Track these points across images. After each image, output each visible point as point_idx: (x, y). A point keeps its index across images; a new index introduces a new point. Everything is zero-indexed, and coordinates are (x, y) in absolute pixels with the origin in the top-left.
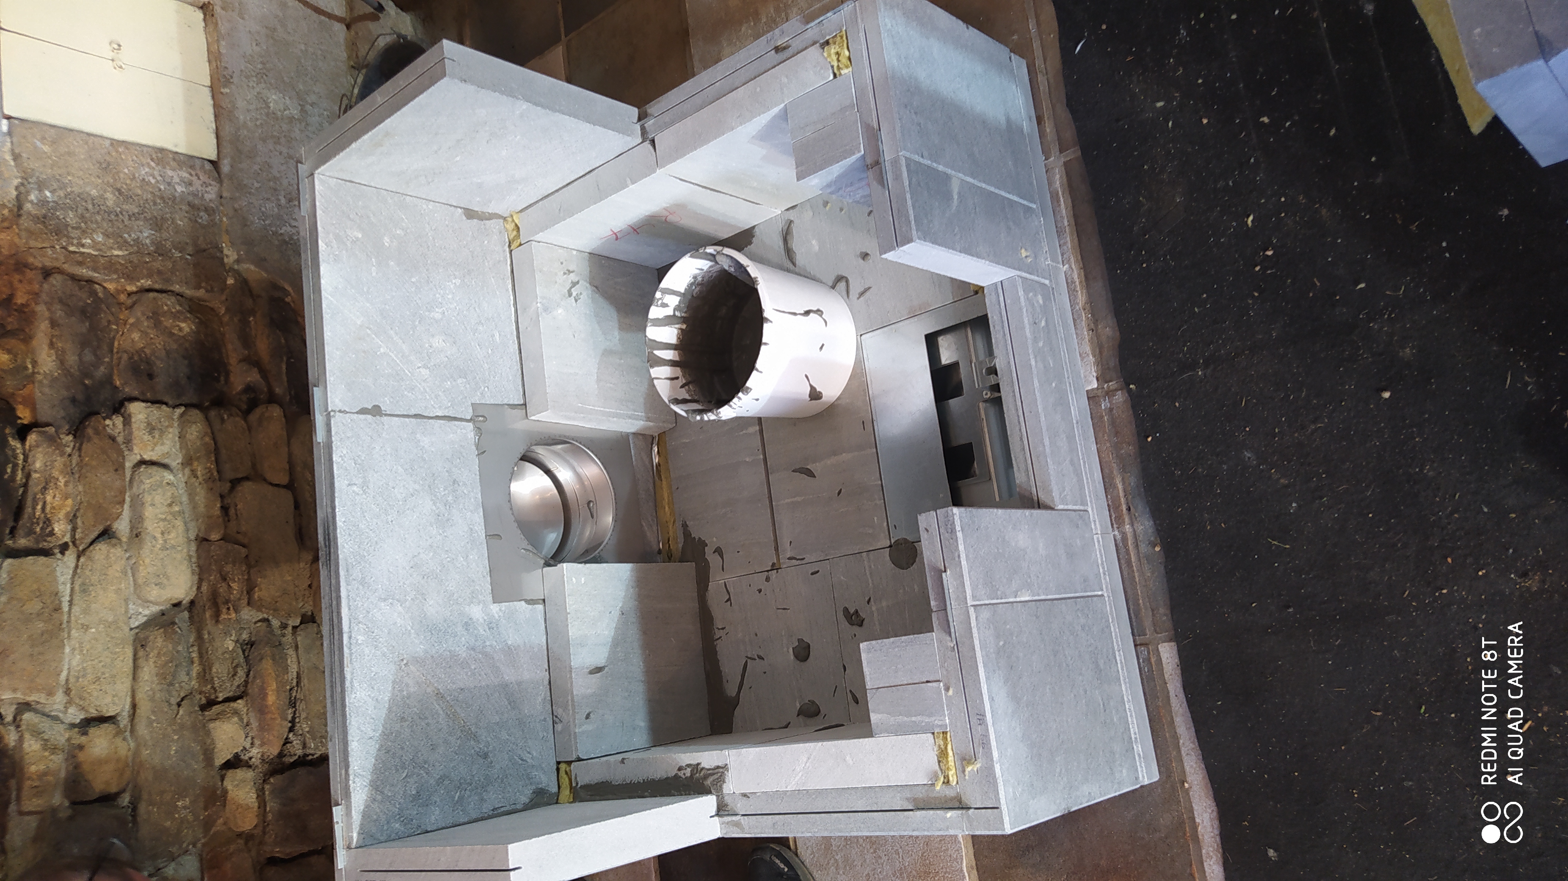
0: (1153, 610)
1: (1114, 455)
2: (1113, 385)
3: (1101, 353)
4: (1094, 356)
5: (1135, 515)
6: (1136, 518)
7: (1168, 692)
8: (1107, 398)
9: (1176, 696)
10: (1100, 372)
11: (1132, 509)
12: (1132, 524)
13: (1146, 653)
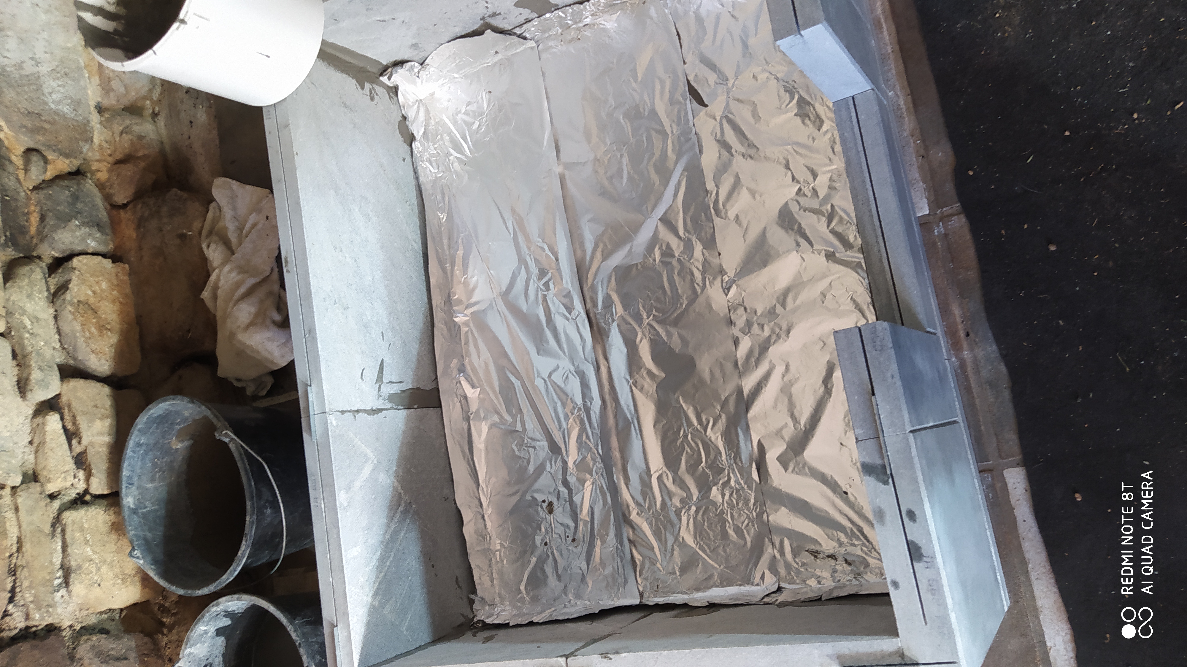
0: (997, 436)
2: (947, 210)
3: (932, 179)
4: (924, 182)
5: (975, 341)
6: (976, 344)
7: (1015, 518)
8: (941, 224)
9: (1025, 521)
10: (932, 198)
11: (972, 335)
12: (971, 350)
13: (990, 479)
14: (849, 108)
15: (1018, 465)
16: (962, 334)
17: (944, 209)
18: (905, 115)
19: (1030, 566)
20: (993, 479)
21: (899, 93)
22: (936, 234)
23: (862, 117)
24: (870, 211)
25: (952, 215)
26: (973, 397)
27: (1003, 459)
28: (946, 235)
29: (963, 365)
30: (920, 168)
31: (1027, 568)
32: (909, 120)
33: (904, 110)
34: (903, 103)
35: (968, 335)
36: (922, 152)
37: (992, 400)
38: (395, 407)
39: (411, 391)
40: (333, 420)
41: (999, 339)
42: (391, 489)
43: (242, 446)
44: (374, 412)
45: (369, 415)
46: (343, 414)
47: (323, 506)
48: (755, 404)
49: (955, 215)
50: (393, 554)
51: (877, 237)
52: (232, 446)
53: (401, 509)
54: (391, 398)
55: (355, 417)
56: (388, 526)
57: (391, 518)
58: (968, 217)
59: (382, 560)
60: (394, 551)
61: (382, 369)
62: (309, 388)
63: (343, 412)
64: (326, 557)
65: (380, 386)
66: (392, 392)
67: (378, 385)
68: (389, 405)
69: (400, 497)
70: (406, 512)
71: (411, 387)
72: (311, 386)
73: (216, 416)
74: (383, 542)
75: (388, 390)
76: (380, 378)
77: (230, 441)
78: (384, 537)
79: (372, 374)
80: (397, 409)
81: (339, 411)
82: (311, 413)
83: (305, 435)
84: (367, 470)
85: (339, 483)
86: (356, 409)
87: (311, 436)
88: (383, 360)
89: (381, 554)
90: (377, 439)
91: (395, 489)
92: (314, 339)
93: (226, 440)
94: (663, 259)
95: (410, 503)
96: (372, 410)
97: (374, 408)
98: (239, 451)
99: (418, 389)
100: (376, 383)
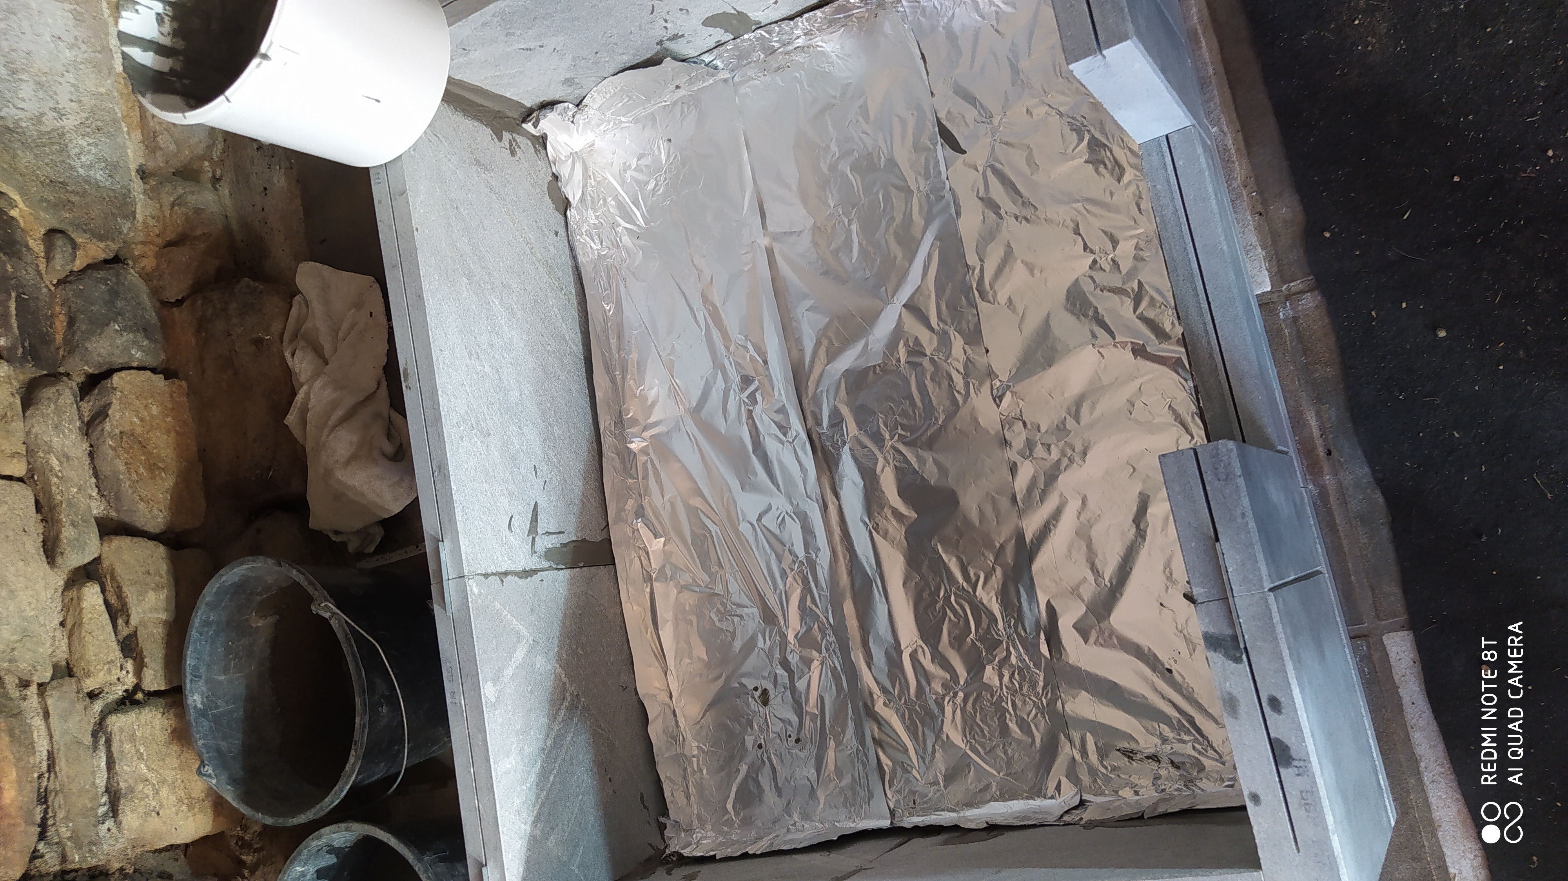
0: (1373, 590)
1: (1302, 381)
2: (1296, 285)
3: (1274, 242)
4: (1264, 247)
5: (1339, 461)
6: (1342, 466)
7: (1400, 699)
8: (1288, 304)
9: (1413, 703)
10: (1275, 269)
11: (1335, 453)
12: (1335, 474)
13: (1365, 648)
14: (1161, 152)
15: (1402, 628)
16: (1321, 452)
17: (1292, 284)
18: (1234, 159)
19: (1422, 765)
20: (1369, 648)
21: (1225, 129)
22: (1281, 317)
23: (1179, 163)
24: (1195, 289)
25: (1302, 292)
26: (1339, 537)
27: (1380, 620)
28: (1295, 320)
29: (1323, 494)
30: (1258, 229)
31: (1418, 767)
32: (1240, 165)
33: (1233, 151)
34: (1230, 142)
35: (1329, 453)
36: (1260, 208)
37: (1366, 541)
38: (554, 566)
39: (573, 545)
40: (473, 587)
41: (1372, 457)
42: (552, 678)
43: (346, 622)
44: (527, 573)
45: (520, 578)
46: (487, 578)
47: (463, 703)
48: (1041, 553)
49: (1307, 292)
50: (557, 765)
51: (1205, 324)
52: (334, 623)
53: (566, 704)
54: (549, 554)
55: (502, 581)
56: (550, 729)
57: (553, 717)
58: (1323, 294)
59: (544, 774)
60: (559, 760)
61: (537, 515)
62: (440, 544)
63: (486, 575)
64: (470, 772)
65: (534, 539)
66: (550, 546)
67: (531, 537)
68: (546, 564)
69: (564, 689)
70: (572, 708)
71: (574, 538)
72: (443, 541)
73: (311, 583)
74: (544, 749)
75: (545, 543)
76: (533, 529)
77: (331, 617)
78: (545, 744)
79: (522, 523)
80: (557, 569)
81: (481, 574)
82: (445, 577)
83: (437, 609)
84: (520, 654)
85: (485, 671)
86: (503, 571)
87: (445, 610)
88: (536, 502)
89: (542, 766)
90: (532, 610)
91: (558, 678)
92: (446, 478)
93: (327, 615)
94: (910, 360)
95: (578, 695)
96: (525, 571)
97: (527, 569)
98: (344, 630)
99: (584, 540)
100: (528, 536)
